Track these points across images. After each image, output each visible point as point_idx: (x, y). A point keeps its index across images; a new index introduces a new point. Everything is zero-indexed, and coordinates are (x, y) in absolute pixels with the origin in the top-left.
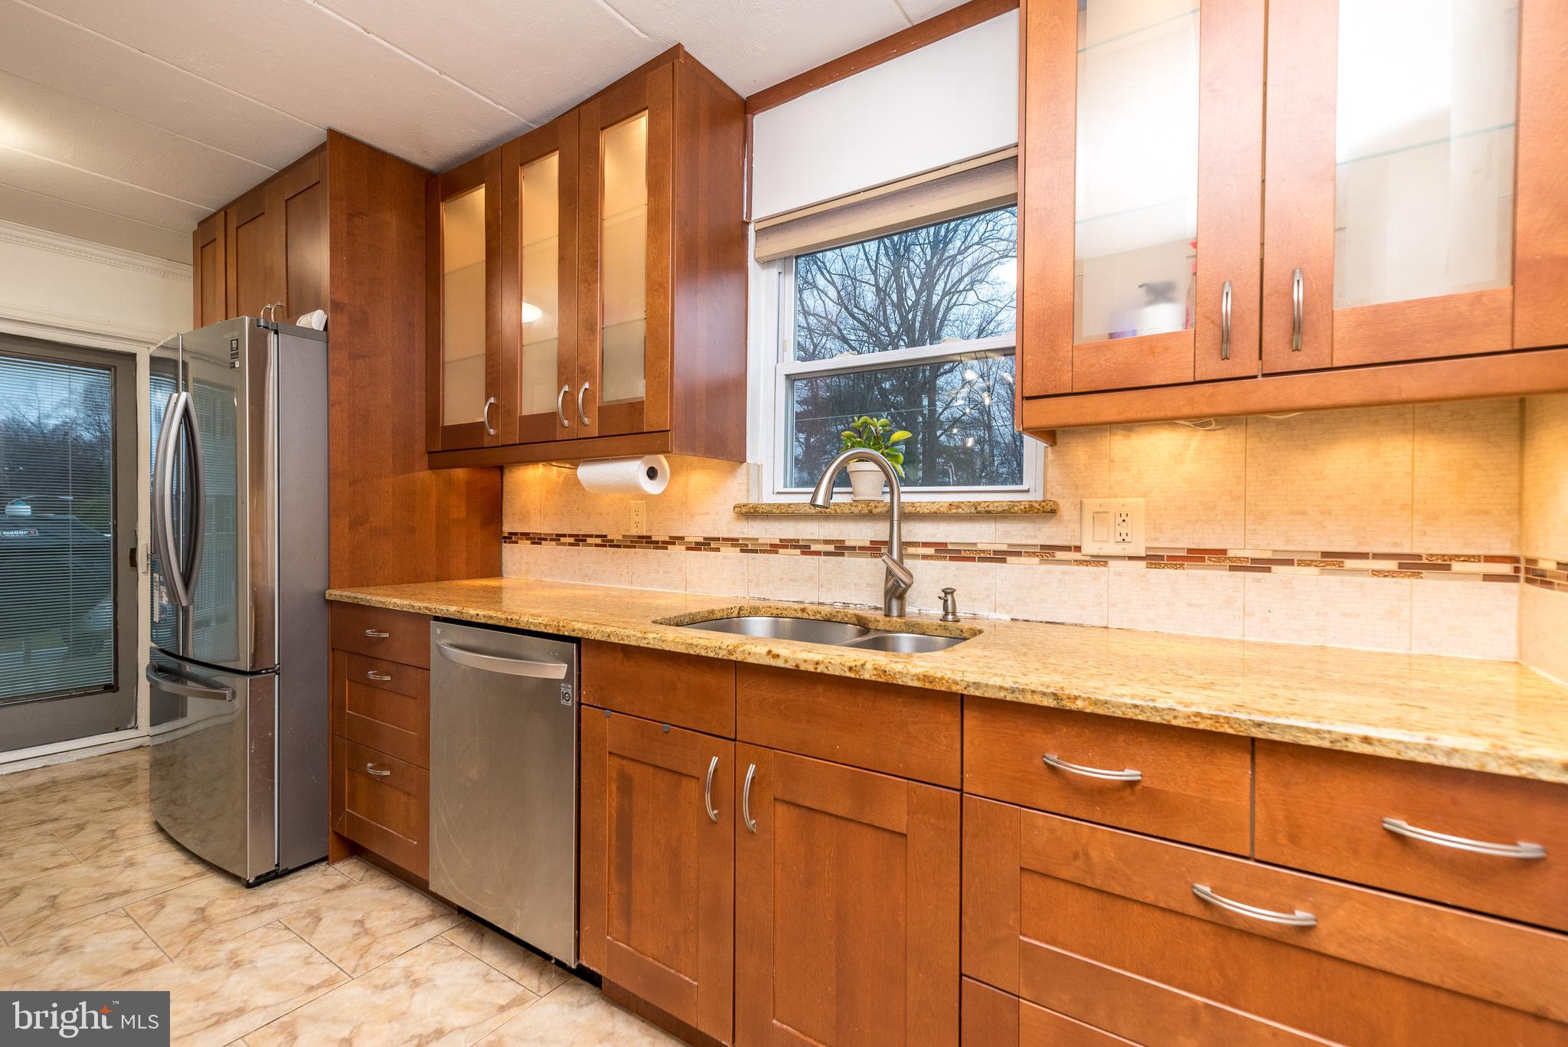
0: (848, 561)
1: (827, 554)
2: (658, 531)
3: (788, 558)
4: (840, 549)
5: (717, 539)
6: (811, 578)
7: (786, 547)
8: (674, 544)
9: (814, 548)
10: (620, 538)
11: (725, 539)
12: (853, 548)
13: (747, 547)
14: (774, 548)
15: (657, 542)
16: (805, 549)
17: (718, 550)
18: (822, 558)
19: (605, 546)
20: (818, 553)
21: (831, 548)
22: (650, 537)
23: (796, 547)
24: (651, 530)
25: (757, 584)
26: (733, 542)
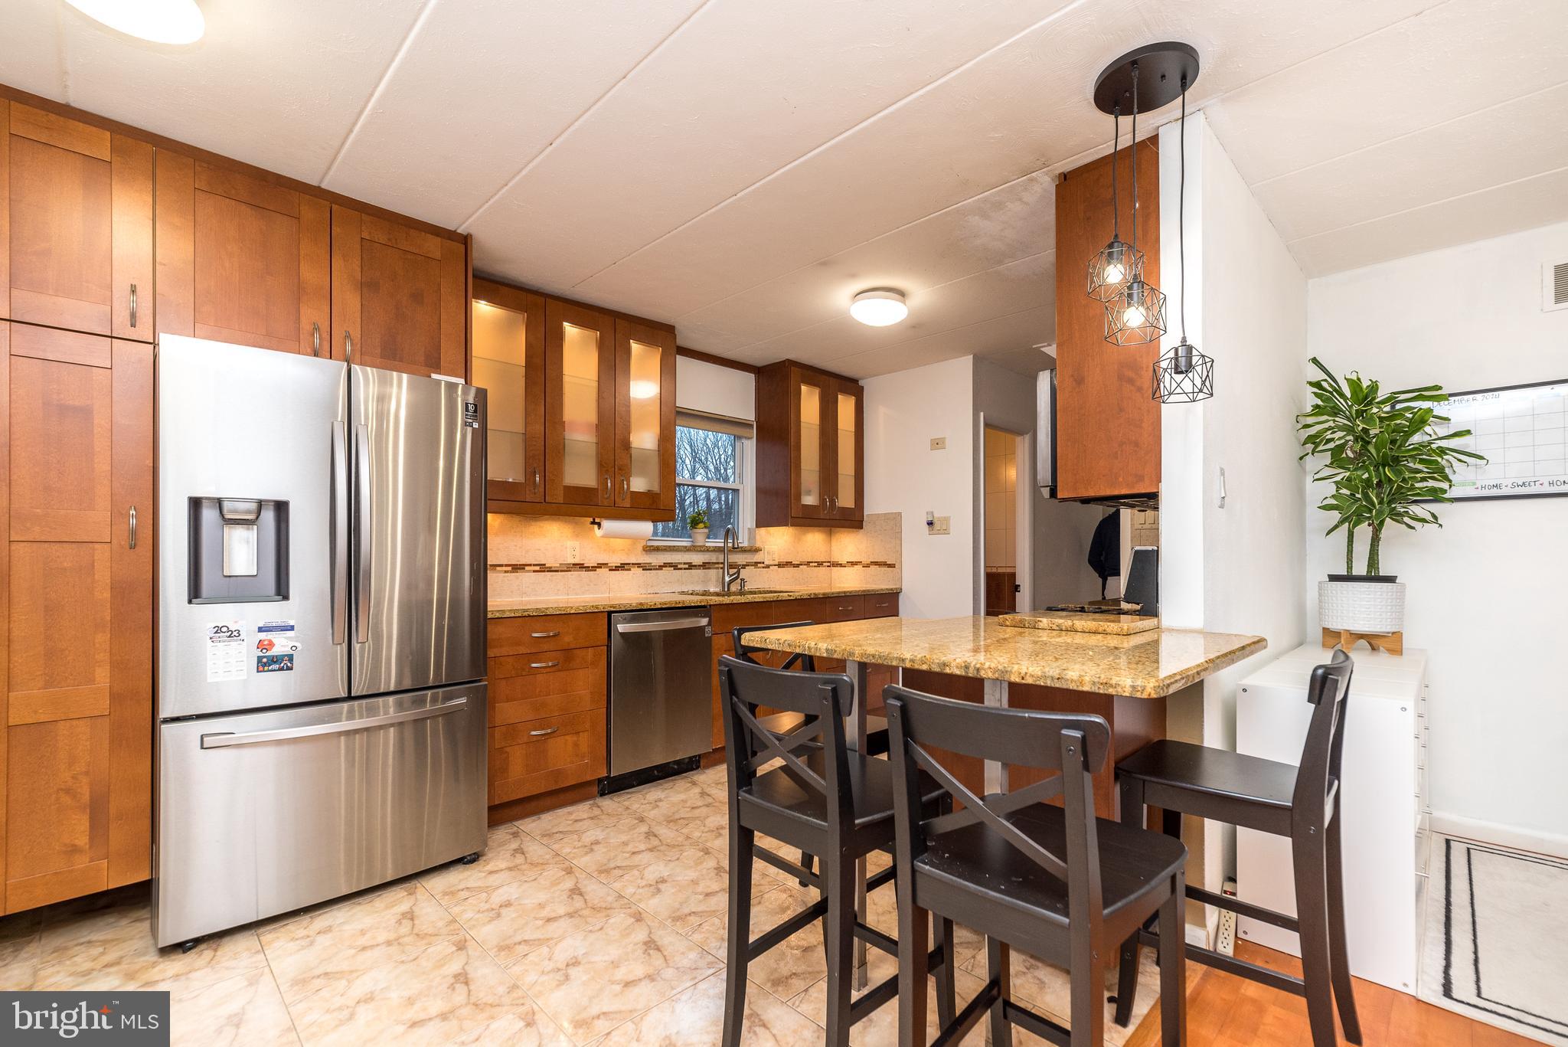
0: (693, 571)
1: (685, 569)
2: (589, 560)
3: (668, 572)
4: (691, 566)
5: (629, 564)
6: (678, 580)
7: (666, 567)
8: (601, 567)
9: (679, 566)
10: (558, 565)
11: (633, 564)
12: (695, 566)
13: (646, 567)
14: (661, 567)
15: (589, 567)
16: (675, 566)
17: (630, 570)
18: (683, 571)
19: (544, 571)
20: (681, 569)
21: (687, 566)
22: (583, 564)
23: (671, 567)
24: (583, 560)
25: (652, 586)
26: (639, 565)
